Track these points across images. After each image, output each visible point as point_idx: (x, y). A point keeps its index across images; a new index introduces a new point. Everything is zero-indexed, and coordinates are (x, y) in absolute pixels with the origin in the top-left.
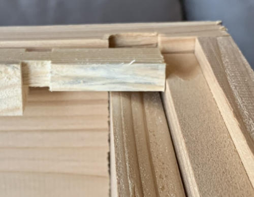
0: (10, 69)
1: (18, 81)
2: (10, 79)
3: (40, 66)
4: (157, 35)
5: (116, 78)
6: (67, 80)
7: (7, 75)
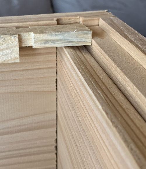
0: (12, 38)
1: (17, 44)
2: (12, 43)
3: (27, 35)
4: (79, 18)
5: (68, 40)
6: (42, 42)
7: (11, 41)
